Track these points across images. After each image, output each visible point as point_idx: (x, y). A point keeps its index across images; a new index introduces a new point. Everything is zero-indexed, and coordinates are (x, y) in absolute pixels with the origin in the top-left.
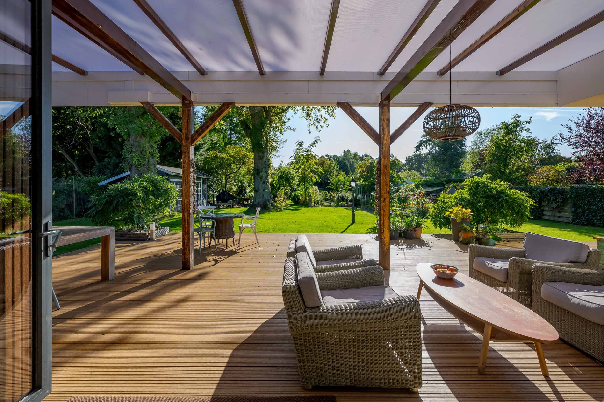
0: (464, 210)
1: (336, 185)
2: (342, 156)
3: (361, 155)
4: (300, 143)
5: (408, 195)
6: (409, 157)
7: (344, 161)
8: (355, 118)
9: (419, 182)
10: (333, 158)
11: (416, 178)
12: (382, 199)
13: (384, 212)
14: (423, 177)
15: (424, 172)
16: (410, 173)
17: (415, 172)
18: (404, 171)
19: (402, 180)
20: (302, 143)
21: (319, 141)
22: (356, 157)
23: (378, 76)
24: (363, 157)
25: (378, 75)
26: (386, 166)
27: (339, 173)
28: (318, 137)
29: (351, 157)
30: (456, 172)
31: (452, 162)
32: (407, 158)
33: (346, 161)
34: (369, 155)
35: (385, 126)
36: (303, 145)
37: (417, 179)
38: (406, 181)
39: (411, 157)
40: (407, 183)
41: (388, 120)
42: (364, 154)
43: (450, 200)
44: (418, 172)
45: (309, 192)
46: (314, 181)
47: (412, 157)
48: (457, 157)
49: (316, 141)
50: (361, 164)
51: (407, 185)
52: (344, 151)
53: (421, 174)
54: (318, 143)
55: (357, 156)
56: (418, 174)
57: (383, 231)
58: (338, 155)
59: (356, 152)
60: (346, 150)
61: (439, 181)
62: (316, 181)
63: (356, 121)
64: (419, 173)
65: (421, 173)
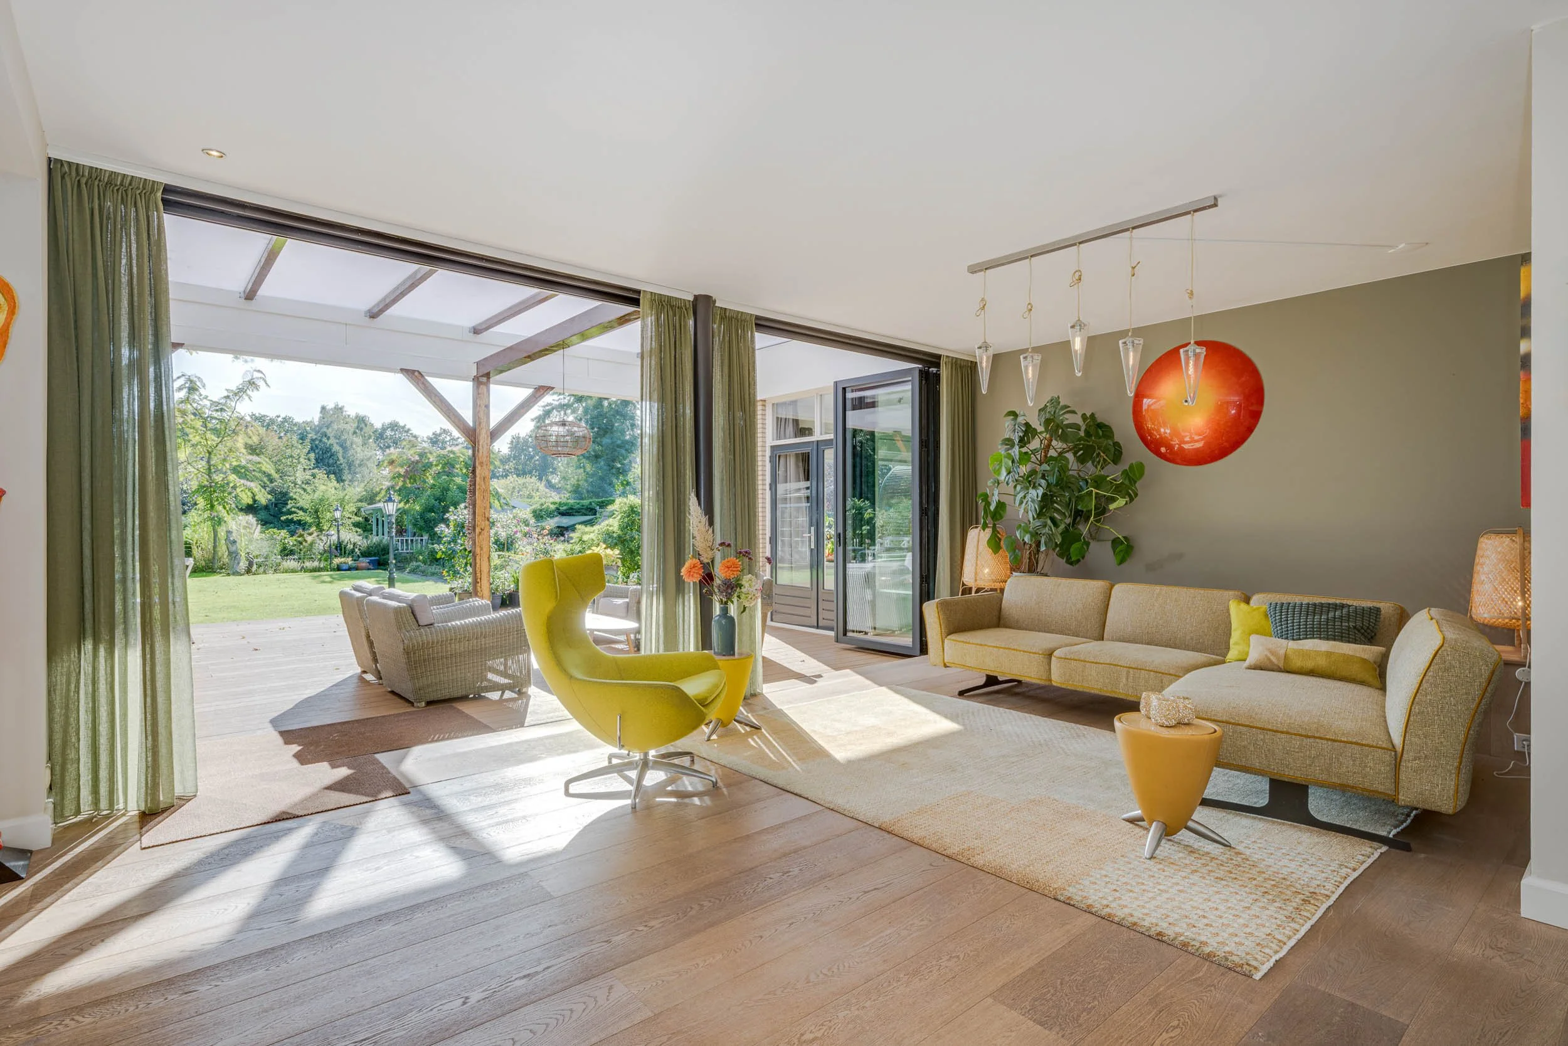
0: (609, 551)
1: (316, 511)
2: (316, 423)
3: (378, 425)
4: (191, 381)
5: (516, 533)
6: (519, 438)
7: (325, 440)
8: (433, 398)
9: (542, 505)
10: (280, 426)
11: (536, 495)
12: (478, 530)
13: (481, 549)
14: (553, 494)
15: (555, 480)
16: (521, 480)
17: (534, 479)
18: (506, 476)
19: (502, 501)
20: (198, 383)
21: (261, 383)
22: (361, 429)
23: (471, 334)
24: (384, 429)
25: (470, 332)
26: (484, 479)
27: (314, 476)
28: (259, 371)
29: (347, 427)
30: (622, 484)
31: (614, 461)
32: (512, 442)
33: (332, 441)
34: (404, 427)
35: (481, 415)
36: (202, 391)
37: (537, 499)
38: (512, 503)
39: (523, 438)
40: (514, 507)
41: (487, 407)
42: (388, 421)
43: (592, 536)
44: (540, 479)
45: (229, 532)
46: (247, 500)
47: (526, 441)
48: (623, 452)
49: (252, 383)
50: (394, 457)
51: (514, 511)
52: (323, 408)
53: (550, 485)
54: (257, 388)
55: (366, 425)
56: (542, 486)
57: (479, 580)
58: (298, 419)
59: (362, 413)
60: (330, 406)
61: (586, 502)
62: (250, 502)
63: (434, 403)
64: (544, 483)
65: (549, 482)
